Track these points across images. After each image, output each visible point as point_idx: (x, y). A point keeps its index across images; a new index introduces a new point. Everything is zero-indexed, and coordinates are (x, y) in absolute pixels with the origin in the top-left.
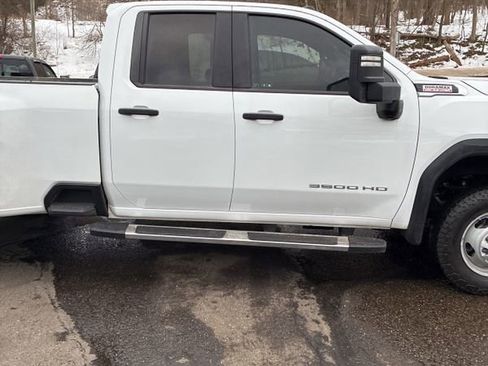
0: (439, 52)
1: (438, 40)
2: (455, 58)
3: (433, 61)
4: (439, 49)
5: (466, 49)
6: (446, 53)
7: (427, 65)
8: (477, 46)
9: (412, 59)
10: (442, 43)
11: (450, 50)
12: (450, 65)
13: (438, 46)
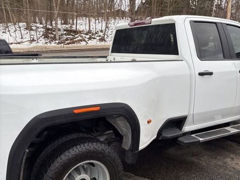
0: (77, 37)
1: (76, 32)
2: (84, 40)
3: (76, 41)
4: (76, 36)
5: (88, 36)
6: (80, 38)
7: (74, 43)
8: (92, 35)
9: (67, 41)
10: (78, 34)
11: (81, 37)
12: (83, 43)
13: (76, 35)
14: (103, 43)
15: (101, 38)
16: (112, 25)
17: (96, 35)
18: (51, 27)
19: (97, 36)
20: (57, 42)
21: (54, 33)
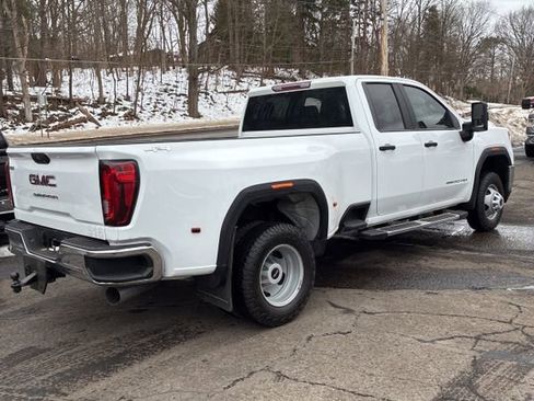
0: (74, 114)
1: (71, 102)
2: (92, 120)
3: (73, 123)
4: (73, 110)
5: (99, 111)
6: (81, 115)
7: (69, 127)
8: (108, 107)
9: (52, 122)
10: (75, 106)
11: (84, 112)
12: (90, 126)
13: (72, 108)
14: (134, 124)
15: (129, 113)
16: (150, 85)
17: (117, 107)
18: (10, 93)
19: (119, 110)
20: (30, 125)
21: (21, 106)
